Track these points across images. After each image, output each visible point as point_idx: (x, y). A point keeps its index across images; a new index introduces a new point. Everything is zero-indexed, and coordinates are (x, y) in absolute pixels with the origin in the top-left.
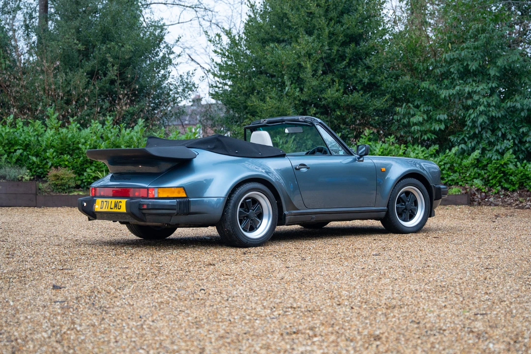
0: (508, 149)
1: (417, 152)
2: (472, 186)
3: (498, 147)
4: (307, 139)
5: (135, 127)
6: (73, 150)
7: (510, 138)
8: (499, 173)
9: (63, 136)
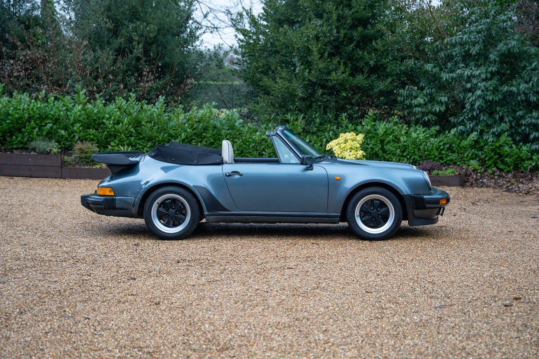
0: (505, 132)
1: (418, 132)
2: (469, 166)
3: (495, 129)
4: (315, 118)
5: (156, 103)
6: (99, 125)
7: (507, 121)
8: (495, 155)
9: (89, 112)
